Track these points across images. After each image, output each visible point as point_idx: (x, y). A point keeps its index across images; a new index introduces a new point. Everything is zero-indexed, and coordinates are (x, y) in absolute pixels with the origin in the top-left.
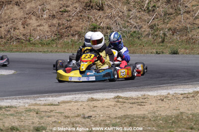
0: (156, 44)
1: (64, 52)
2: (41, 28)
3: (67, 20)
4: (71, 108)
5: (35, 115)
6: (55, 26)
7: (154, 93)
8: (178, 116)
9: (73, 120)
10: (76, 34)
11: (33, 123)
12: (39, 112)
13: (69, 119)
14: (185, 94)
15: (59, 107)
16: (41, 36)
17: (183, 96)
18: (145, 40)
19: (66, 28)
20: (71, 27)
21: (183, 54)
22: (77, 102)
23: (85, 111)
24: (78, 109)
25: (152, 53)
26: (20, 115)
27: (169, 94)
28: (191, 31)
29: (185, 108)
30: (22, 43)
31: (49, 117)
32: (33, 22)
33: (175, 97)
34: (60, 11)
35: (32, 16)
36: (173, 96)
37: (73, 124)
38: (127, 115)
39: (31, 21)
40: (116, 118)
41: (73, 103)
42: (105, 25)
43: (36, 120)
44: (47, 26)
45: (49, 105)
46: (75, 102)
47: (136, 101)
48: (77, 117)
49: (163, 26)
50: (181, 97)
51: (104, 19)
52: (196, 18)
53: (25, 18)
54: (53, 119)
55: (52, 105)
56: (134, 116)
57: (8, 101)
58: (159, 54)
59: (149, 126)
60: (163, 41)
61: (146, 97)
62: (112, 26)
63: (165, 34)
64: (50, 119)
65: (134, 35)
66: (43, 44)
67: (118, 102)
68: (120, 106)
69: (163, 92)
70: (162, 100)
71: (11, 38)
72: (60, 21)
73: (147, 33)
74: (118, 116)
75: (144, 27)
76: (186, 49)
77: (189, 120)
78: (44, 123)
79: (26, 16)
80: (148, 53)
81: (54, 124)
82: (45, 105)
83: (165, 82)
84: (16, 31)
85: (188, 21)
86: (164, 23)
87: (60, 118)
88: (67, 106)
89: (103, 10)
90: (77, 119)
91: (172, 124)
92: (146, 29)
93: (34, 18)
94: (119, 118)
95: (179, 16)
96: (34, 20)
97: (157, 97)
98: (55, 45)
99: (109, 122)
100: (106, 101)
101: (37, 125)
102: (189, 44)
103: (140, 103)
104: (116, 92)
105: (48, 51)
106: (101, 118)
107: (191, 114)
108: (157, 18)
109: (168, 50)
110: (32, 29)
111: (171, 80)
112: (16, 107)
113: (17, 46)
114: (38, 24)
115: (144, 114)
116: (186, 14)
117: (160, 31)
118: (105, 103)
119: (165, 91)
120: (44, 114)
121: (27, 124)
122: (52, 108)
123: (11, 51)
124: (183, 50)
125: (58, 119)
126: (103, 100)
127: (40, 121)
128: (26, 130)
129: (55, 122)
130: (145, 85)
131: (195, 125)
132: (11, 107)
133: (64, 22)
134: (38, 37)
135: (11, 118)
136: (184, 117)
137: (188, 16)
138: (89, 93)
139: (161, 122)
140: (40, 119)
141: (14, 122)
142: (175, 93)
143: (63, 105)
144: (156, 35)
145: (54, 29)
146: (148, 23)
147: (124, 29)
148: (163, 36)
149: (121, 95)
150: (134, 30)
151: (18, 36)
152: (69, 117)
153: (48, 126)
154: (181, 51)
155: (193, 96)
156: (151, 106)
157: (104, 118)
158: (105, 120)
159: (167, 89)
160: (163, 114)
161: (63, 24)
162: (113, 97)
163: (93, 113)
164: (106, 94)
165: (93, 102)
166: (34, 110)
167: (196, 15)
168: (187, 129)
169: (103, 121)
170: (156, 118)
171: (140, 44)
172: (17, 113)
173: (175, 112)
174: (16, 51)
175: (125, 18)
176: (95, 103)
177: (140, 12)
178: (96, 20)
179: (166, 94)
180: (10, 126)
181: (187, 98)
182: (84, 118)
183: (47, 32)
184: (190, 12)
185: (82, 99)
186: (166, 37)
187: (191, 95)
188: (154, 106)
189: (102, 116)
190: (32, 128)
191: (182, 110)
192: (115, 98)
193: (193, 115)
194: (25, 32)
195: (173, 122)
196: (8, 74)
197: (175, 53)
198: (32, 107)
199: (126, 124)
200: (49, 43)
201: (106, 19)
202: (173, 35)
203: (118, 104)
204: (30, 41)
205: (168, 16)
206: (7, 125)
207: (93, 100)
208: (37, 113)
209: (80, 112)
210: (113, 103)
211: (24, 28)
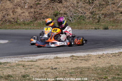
0: (94, 23)
1: (39, 29)
2: (24, 14)
3: (40, 9)
4: (44, 63)
5: (22, 68)
6: (32, 13)
7: (95, 53)
8: (110, 67)
9: (45, 71)
10: (45, 18)
11: (21, 73)
12: (25, 66)
13: (43, 70)
14: (114, 54)
15: (36, 62)
16: (24, 19)
17: (112, 55)
18: (88, 21)
19: (39, 14)
20: (42, 13)
21: (111, 29)
22: (48, 59)
23: (53, 65)
24: (48, 64)
25: (92, 29)
26: (13, 67)
27: (104, 54)
28: (116, 15)
29: (114, 62)
30: (13, 23)
31: (30, 69)
32: (19, 10)
33: (108, 56)
34: (35, 4)
35: (18, 7)
36: (106, 55)
37: (45, 73)
38: (79, 67)
39: (17, 10)
40: (72, 69)
41: (45, 60)
42: (63, 12)
43: (23, 71)
44: (28, 13)
45: (30, 61)
46: (46, 60)
47: (84, 58)
48: (48, 68)
49: (99, 12)
50: (111, 55)
51: (62, 9)
52: (119, 7)
53: (14, 8)
54: (33, 70)
55: (32, 61)
56: (83, 68)
57: (5, 59)
58: (97, 29)
59: (92, 74)
60: (98, 22)
61: (90, 56)
62: (67, 13)
63: (100, 17)
64: (31, 70)
65: (81, 18)
66: (25, 24)
67: (73, 59)
68: (74, 62)
69: (100, 53)
70: (100, 58)
71: (6, 20)
72: (35, 10)
73: (89, 16)
74: (73, 68)
75: (87, 13)
76: (113, 26)
77: (117, 69)
78: (28, 72)
79: (14, 7)
80: (89, 29)
81: (34, 73)
82: (28, 61)
83: (101, 46)
84: (9, 16)
85: (114, 9)
86: (99, 10)
87: (38, 69)
88: (42, 62)
89: (61, 3)
90: (48, 70)
91: (106, 72)
92: (88, 14)
93: (19, 8)
94: (74, 69)
95: (109, 6)
96: (19, 9)
97: (96, 55)
98: (32, 24)
99: (68, 71)
100: (65, 59)
101: (23, 74)
102: (115, 23)
103: (86, 59)
104: (71, 53)
105: (28, 28)
106: (63, 69)
107: (118, 66)
108: (95, 7)
109: (102, 27)
110: (18, 15)
111: (105, 45)
112: (10, 63)
113: (9, 26)
114: (22, 12)
115: (89, 67)
116: (112, 5)
117: (97, 15)
118: (65, 60)
119: (101, 52)
120: (27, 67)
121: (17, 73)
122: (32, 63)
123: (6, 29)
124: (111, 27)
125: (37, 70)
126: (63, 58)
127: (25, 71)
128: (17, 77)
129: (34, 72)
130: (89, 49)
131: (120, 72)
132: (7, 63)
133: (38, 10)
134: (22, 20)
135: (8, 69)
136: (113, 68)
137: (114, 6)
138: (55, 54)
139: (99, 71)
140: (25, 70)
141: (10, 72)
142: (107, 53)
143: (39, 62)
144: (94, 18)
145: (32, 15)
146: (89, 10)
147: (75, 15)
148: (98, 18)
149: (74, 55)
150: (81, 15)
151: (9, 19)
152: (42, 69)
153: (30, 74)
154: (110, 27)
155: (119, 55)
156: (93, 61)
157: (64, 69)
158: (65, 70)
159: (102, 51)
160: (101, 66)
161: (37, 12)
162: (69, 56)
163: (58, 66)
164: (65, 54)
165: (57, 59)
166: (21, 64)
167: (119, 5)
168: (115, 75)
169: (64, 71)
170: (96, 69)
171: (85, 24)
172: (11, 67)
173: (108, 65)
174: (9, 29)
175: (75, 8)
176: (59, 60)
177: (84, 4)
178: (57, 9)
179: (102, 54)
180: (7, 75)
181: (115, 56)
182: (52, 69)
183: (28, 17)
184: (115, 4)
185: (50, 58)
186: (100, 19)
187: (117, 54)
188: (95, 61)
189: (63, 68)
190: (20, 76)
191: (112, 64)
192: (71, 57)
193: (119, 66)
194: (14, 17)
195: (107, 71)
196: (4, 42)
197: (106, 29)
198: (20, 63)
199: (78, 72)
200: (29, 24)
201: (64, 8)
202: (105, 17)
203: (73, 60)
204: (17, 22)
205: (101, 6)
206: (5, 74)
207: (57, 58)
208: (23, 67)
209: (50, 65)
210: (69, 60)
211: (13, 14)
